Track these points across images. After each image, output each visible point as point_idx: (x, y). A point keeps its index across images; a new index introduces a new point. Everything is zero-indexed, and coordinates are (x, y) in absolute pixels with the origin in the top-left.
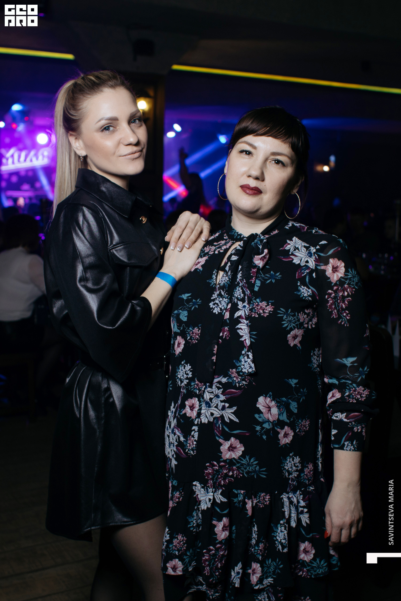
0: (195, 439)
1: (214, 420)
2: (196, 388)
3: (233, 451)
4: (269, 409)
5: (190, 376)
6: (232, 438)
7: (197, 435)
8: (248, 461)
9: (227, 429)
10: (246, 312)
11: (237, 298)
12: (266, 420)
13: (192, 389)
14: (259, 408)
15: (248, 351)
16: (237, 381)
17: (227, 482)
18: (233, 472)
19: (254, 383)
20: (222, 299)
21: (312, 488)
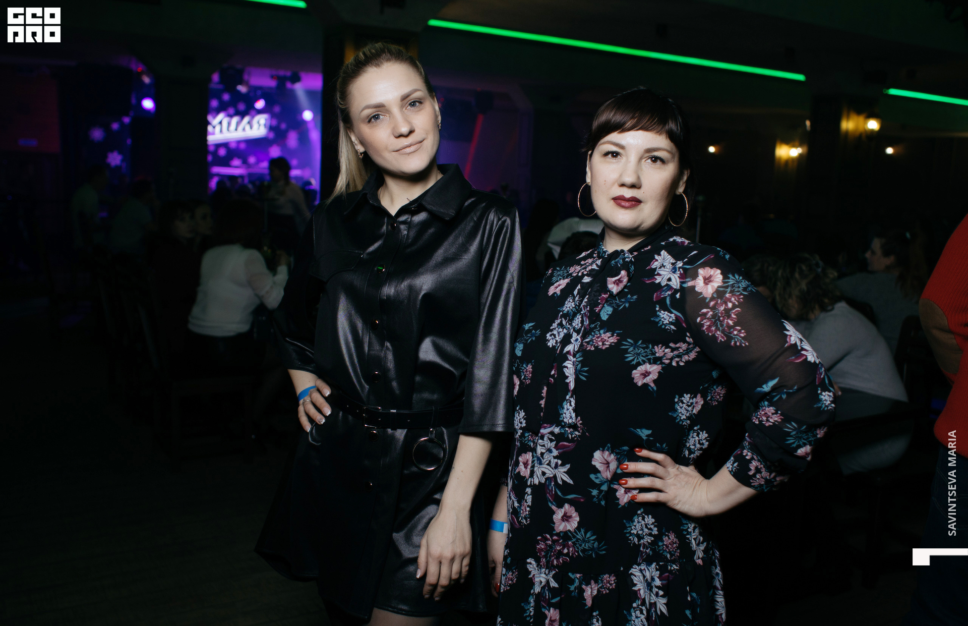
0: (528, 504)
1: (546, 481)
2: (531, 439)
3: (567, 521)
4: (607, 465)
5: (524, 425)
6: (566, 504)
7: (531, 499)
8: (584, 536)
9: (559, 494)
10: (576, 347)
11: (574, 328)
12: (605, 480)
13: (526, 441)
14: (595, 466)
15: (572, 397)
16: (569, 432)
17: (561, 562)
18: (568, 550)
19: (587, 434)
20: (562, 330)
21: (676, 567)
